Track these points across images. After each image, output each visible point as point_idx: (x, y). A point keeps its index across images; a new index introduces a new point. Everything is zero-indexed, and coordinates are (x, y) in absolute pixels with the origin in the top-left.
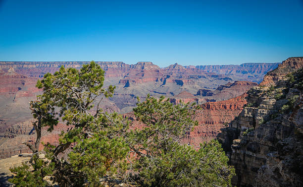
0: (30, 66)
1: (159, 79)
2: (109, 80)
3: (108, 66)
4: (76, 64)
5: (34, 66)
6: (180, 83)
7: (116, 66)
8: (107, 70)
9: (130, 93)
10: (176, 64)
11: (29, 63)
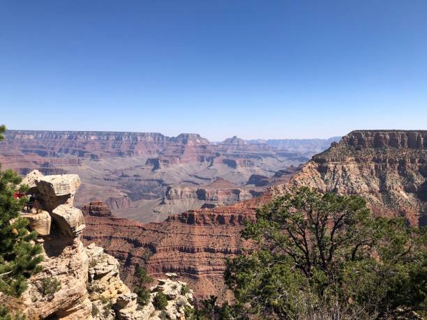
0: (26, 137)
1: (205, 159)
2: (137, 158)
3: (139, 138)
4: (92, 135)
5: (32, 137)
6: (232, 164)
7: (150, 139)
8: (136, 144)
9: (159, 177)
10: (235, 137)
11: (23, 133)
